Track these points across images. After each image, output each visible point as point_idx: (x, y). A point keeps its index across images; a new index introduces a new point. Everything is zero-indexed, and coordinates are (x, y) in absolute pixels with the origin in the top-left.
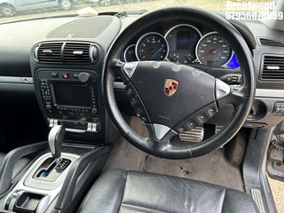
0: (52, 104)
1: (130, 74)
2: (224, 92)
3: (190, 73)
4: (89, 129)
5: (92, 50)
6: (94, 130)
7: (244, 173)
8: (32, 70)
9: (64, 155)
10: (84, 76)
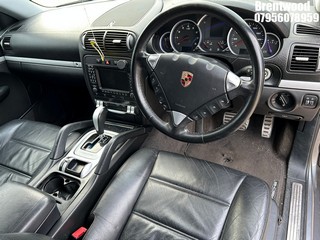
0: (98, 87)
1: (154, 65)
2: (233, 85)
3: (204, 65)
4: (128, 111)
5: (129, 38)
6: (132, 112)
7: (289, 166)
8: (81, 56)
9: (107, 133)
10: (122, 63)
